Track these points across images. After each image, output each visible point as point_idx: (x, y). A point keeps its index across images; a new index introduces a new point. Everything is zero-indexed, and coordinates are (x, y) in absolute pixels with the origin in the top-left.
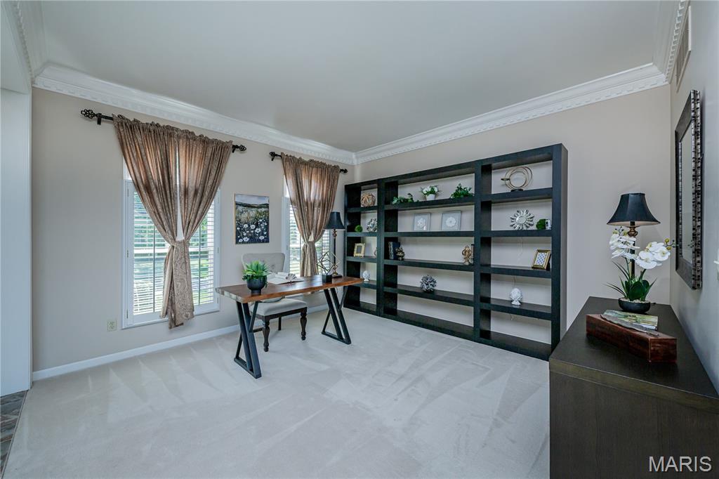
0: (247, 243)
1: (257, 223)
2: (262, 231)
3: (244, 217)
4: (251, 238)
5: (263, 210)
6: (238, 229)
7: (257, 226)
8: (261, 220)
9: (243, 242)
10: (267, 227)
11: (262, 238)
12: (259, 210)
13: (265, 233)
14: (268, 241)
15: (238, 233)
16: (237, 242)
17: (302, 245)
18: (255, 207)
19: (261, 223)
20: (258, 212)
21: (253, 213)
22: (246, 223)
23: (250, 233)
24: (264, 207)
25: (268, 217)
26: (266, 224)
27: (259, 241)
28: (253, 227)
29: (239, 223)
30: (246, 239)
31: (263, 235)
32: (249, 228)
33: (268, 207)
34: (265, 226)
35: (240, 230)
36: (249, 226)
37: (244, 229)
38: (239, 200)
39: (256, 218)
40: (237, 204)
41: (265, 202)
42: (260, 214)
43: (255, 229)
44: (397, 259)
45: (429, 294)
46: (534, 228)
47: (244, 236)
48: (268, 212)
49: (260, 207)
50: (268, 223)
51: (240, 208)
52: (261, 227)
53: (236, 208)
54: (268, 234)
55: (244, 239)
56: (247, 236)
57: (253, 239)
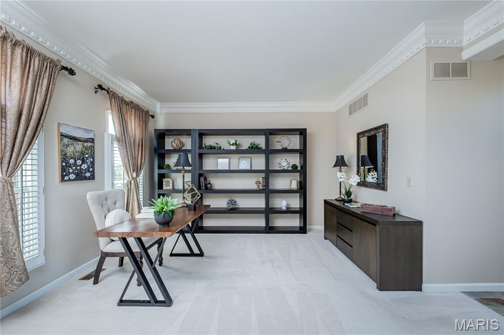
0: (74, 180)
1: (84, 158)
2: (89, 168)
3: (70, 150)
4: (77, 175)
5: (89, 144)
6: (64, 164)
7: (83, 162)
8: (87, 156)
9: (69, 180)
10: (93, 163)
11: (88, 175)
12: (85, 144)
13: (91, 169)
14: (93, 178)
15: (63, 169)
16: (63, 180)
17: (125, 181)
18: (81, 141)
19: (87, 158)
20: (84, 146)
21: (79, 147)
22: (72, 158)
23: (76, 169)
24: (90, 142)
25: (94, 153)
26: (92, 160)
27: (86, 178)
28: (79, 162)
29: (64, 158)
30: (72, 176)
31: (89, 171)
32: (75, 164)
33: (93, 142)
34: (91, 162)
35: (66, 165)
36: (75, 161)
37: (70, 165)
38: (64, 130)
39: (82, 153)
40: (63, 136)
41: (91, 136)
42: (86, 149)
43: (81, 165)
44: (207, 189)
45: (233, 210)
46: (290, 169)
47: (70, 173)
48: (94, 146)
49: (86, 141)
50: (93, 159)
51: (66, 140)
52: (86, 163)
53: (62, 140)
54: (93, 170)
55: (71, 176)
56: (73, 173)
57: (80, 177)
